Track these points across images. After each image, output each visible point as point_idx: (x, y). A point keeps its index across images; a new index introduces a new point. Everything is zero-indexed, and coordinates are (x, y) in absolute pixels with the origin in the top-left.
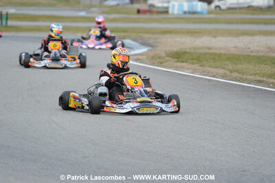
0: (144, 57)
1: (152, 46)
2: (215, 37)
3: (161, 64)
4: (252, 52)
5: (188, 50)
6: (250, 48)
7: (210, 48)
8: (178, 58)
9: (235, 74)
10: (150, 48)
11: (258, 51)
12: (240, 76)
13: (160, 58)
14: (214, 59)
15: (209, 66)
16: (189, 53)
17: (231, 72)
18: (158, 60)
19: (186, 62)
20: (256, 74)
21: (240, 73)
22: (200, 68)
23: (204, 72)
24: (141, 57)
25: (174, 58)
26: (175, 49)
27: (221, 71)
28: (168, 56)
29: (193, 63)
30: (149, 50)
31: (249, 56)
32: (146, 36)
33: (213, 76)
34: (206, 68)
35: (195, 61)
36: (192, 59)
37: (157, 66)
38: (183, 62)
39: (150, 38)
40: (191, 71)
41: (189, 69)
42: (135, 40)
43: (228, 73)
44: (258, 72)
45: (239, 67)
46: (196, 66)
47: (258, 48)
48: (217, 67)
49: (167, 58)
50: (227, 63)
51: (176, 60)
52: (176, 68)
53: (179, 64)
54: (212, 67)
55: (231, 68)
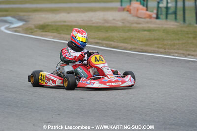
0: (20, 29)
1: (26, 21)
2: (69, 13)
3: (31, 33)
4: (93, 23)
5: (50, 23)
6: (92, 21)
7: (65, 22)
8: (43, 29)
10: (24, 23)
11: (97, 23)
13: (31, 29)
14: (67, 29)
16: (50, 25)
18: (30, 31)
19: (48, 31)
20: (94, 38)
23: (60, 38)
24: (18, 29)
25: (40, 29)
26: (41, 23)
28: (37, 28)
29: (53, 32)
30: (24, 24)
31: (91, 26)
32: (22, 14)
34: (62, 35)
36: (53, 29)
37: (29, 35)
38: (46, 31)
39: (24, 15)
40: (52, 37)
42: (14, 17)
44: (96, 37)
46: (55, 34)
47: (97, 21)
49: (36, 29)
51: (42, 30)
52: (42, 36)
53: (44, 33)
54: (66, 34)
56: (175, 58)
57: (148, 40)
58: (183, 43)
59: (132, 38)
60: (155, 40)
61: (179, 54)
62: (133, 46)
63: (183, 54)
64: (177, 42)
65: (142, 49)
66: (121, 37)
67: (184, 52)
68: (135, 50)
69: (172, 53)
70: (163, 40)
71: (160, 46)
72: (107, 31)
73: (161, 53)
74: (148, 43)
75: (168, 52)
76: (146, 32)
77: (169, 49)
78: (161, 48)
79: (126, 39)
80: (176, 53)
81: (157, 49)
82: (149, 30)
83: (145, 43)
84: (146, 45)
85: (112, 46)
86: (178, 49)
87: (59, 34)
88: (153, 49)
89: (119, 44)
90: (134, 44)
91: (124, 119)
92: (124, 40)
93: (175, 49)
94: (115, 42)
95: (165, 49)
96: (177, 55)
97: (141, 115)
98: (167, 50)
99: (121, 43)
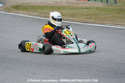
0: (2, 9)
3: (9, 11)
4: (48, 4)
5: (20, 5)
8: (16, 8)
9: (43, 15)
11: (51, 4)
12: (45, 15)
13: (8, 8)
14: (32, 8)
15: (31, 12)
17: (41, 14)
21: (45, 14)
22: (27, 12)
23: (29, 14)
25: (15, 8)
27: (36, 14)
29: (24, 11)
31: (47, 6)
33: (33, 16)
34: (30, 13)
35: (24, 10)
36: (23, 9)
37: (8, 12)
38: (19, 10)
40: (23, 14)
41: (22, 13)
43: (40, 14)
45: (44, 11)
46: (25, 12)
48: (34, 12)
49: (12, 9)
50: (39, 10)
51: (16, 9)
52: (17, 13)
54: (32, 12)
55: (40, 12)
56: (109, 27)
57: (88, 15)
58: (111, 17)
59: (77, 14)
60: (92, 15)
61: (110, 24)
62: (78, 19)
63: (113, 24)
64: (107, 16)
65: (85, 21)
66: (69, 13)
67: (114, 23)
68: (80, 21)
69: (105, 23)
70: (98, 15)
71: (96, 19)
72: (59, 9)
73: (98, 23)
74: (88, 17)
75: (103, 23)
76: (85, 10)
77: (103, 21)
78: (97, 20)
79: (73, 15)
80: (108, 23)
81: (94, 21)
82: (87, 8)
83: (86, 17)
84: (87, 18)
85: (65, 19)
86: (109, 21)
87: (28, 11)
88: (92, 21)
89: (68, 18)
90: (78, 18)
91: (86, 70)
92: (72, 15)
93: (107, 21)
94: (66, 16)
95: (100, 21)
96: (109, 24)
97: (97, 67)
98: (102, 22)
99: (70, 17)
